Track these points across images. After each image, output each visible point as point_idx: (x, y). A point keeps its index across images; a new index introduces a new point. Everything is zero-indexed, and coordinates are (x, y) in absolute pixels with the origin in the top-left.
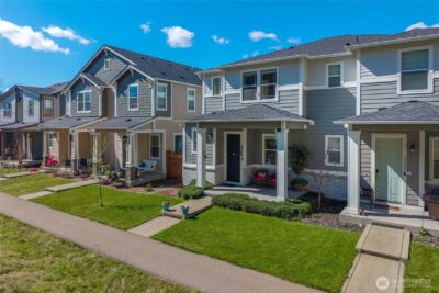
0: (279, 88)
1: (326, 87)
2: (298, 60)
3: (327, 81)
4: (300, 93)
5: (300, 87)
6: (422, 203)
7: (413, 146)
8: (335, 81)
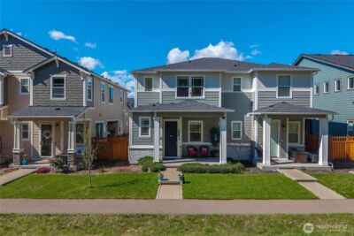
0: (205, 90)
1: (232, 91)
2: (218, 73)
3: (232, 88)
4: (220, 94)
5: (219, 90)
6: (287, 155)
7: (283, 126)
8: (237, 88)
